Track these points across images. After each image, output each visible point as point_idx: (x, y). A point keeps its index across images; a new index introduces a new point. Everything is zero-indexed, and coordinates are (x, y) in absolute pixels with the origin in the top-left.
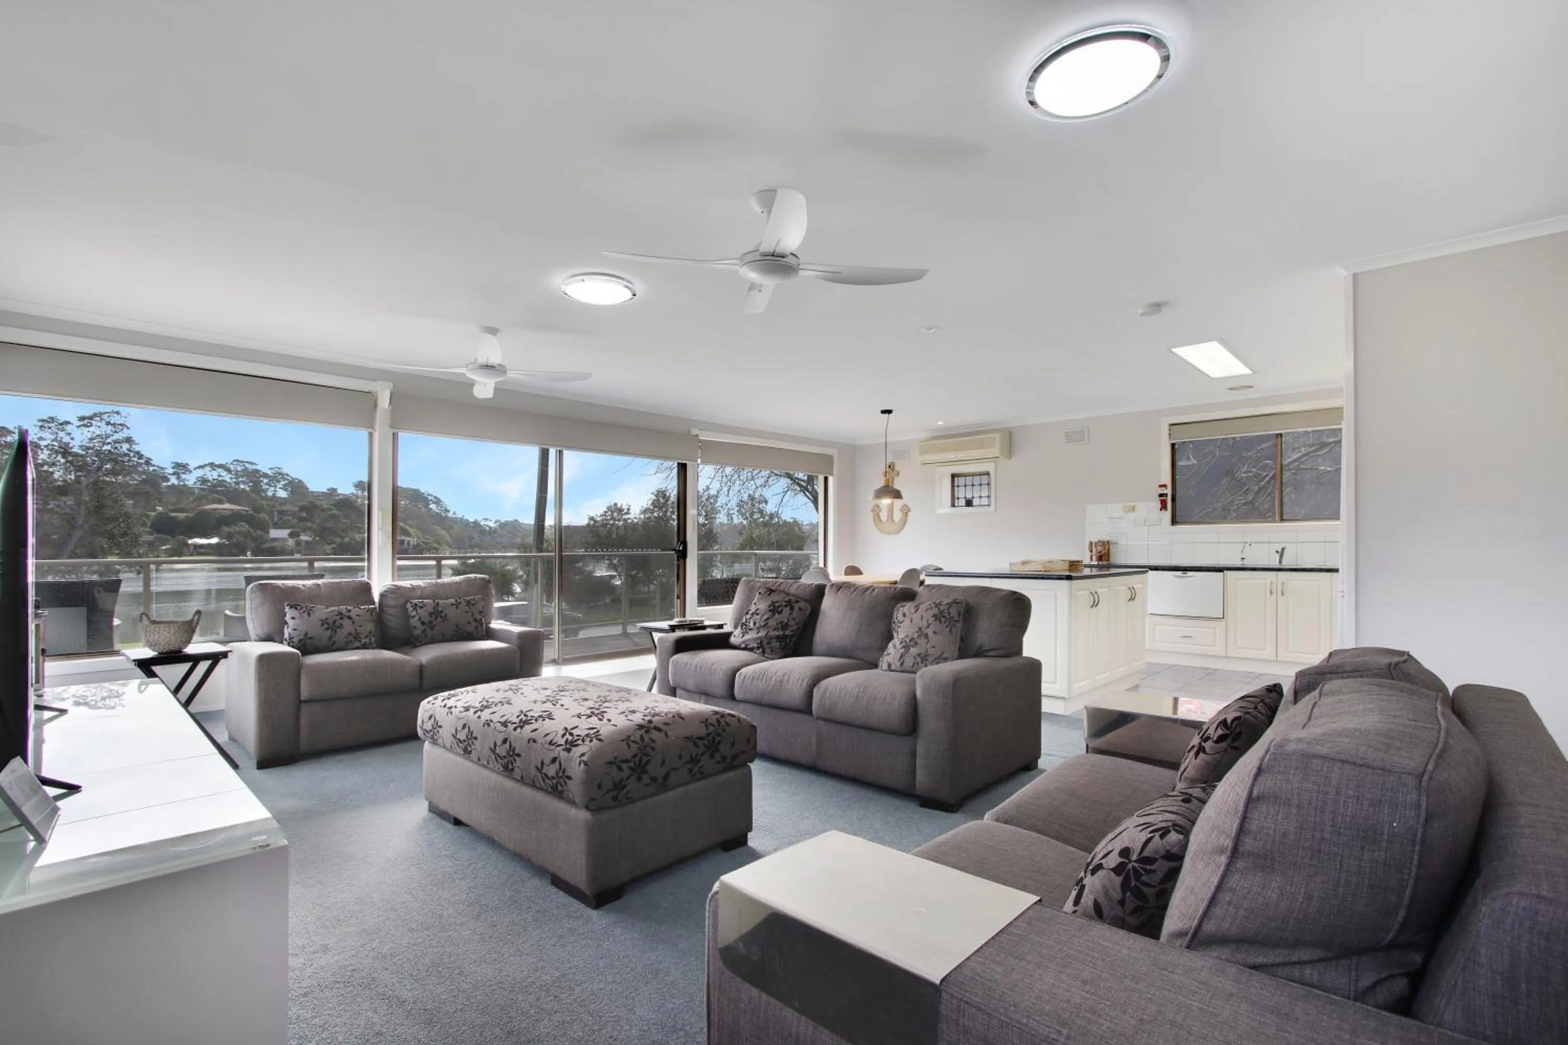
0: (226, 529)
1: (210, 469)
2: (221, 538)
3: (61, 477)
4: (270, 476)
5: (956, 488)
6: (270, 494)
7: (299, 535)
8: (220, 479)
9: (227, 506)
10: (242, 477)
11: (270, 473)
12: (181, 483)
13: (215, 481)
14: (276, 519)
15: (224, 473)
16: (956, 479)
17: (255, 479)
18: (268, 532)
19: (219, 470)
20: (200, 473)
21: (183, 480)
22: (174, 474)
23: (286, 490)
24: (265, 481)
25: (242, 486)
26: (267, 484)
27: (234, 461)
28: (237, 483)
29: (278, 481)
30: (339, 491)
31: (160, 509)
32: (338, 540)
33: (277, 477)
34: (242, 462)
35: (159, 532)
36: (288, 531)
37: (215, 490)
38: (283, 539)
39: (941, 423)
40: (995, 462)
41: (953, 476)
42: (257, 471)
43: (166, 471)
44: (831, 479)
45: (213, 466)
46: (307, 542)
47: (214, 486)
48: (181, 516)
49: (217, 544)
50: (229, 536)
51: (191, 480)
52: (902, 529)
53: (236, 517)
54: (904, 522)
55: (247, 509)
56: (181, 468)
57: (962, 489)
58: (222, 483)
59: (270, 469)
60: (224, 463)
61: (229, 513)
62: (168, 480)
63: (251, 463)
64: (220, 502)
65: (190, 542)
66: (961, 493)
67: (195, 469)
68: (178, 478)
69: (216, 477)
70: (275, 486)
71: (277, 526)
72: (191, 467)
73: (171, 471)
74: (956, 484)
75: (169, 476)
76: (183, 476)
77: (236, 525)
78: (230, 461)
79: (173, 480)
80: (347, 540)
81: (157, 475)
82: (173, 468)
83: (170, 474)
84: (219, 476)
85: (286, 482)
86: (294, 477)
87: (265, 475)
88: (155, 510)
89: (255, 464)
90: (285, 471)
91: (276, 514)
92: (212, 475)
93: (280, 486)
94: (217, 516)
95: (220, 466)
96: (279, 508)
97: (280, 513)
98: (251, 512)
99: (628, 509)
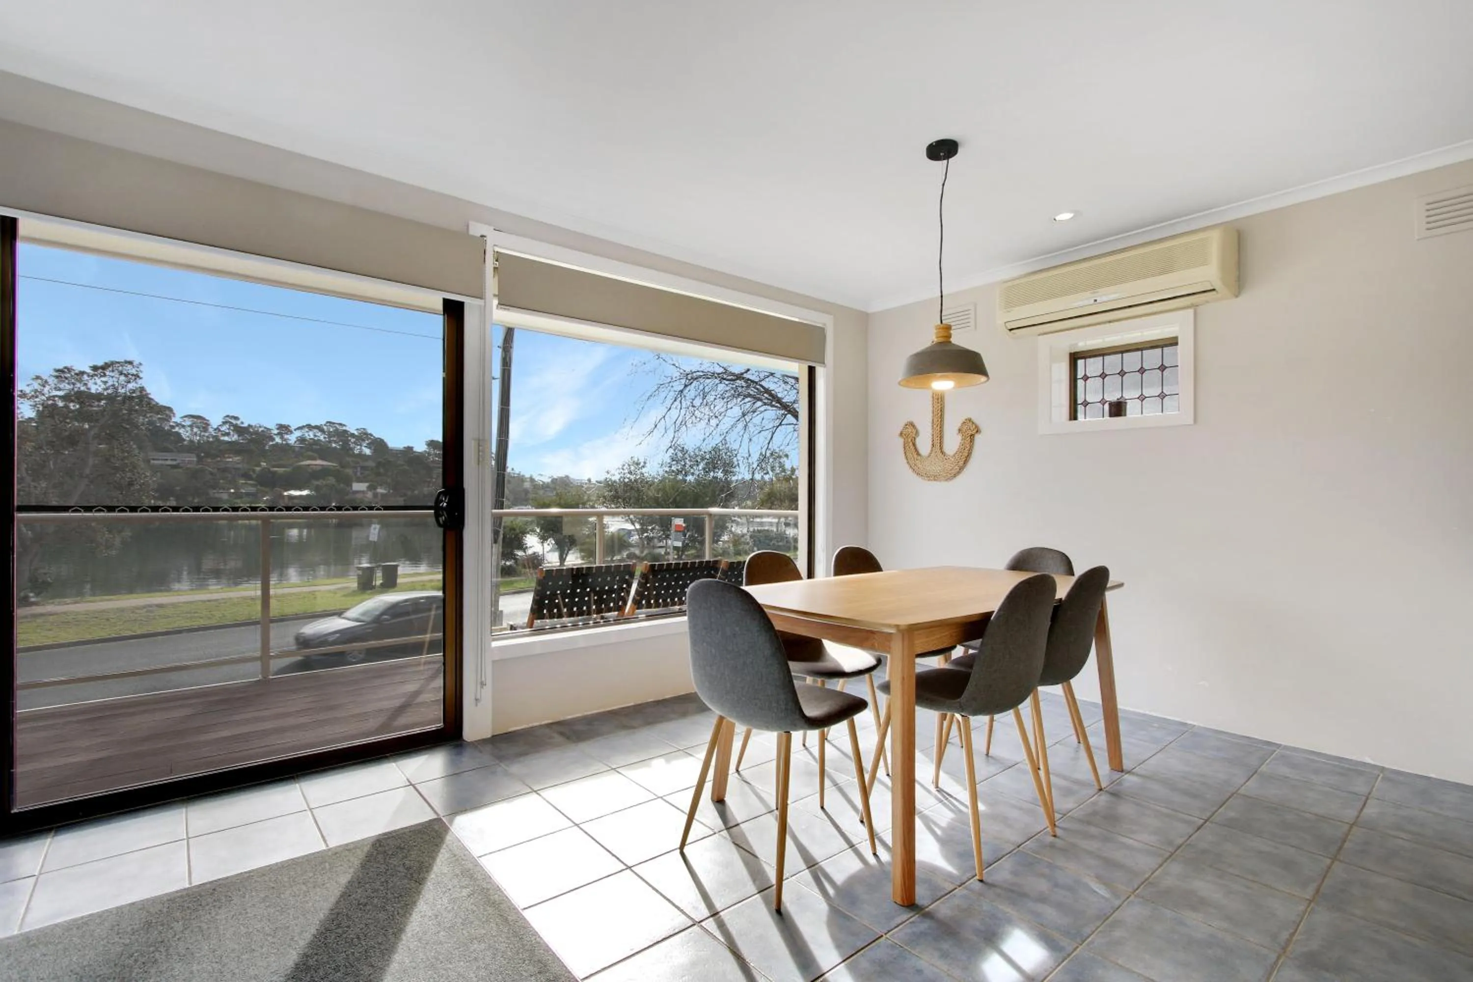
0: (316, 483)
1: (307, 430)
2: (311, 490)
3: (188, 437)
4: (356, 436)
5: (1080, 383)
6: (356, 452)
7: (375, 489)
8: (316, 438)
9: (319, 462)
10: (334, 436)
11: (356, 433)
12: (284, 442)
13: (311, 441)
14: (359, 474)
15: (319, 434)
16: (1080, 363)
17: (343, 438)
18: (351, 486)
19: (315, 431)
20: (298, 434)
21: (285, 440)
22: (278, 434)
23: (370, 448)
24: (353, 440)
25: (334, 445)
26: (354, 443)
27: (328, 422)
28: (330, 442)
29: (364, 440)
30: (415, 449)
31: (263, 464)
32: (409, 493)
33: (364, 436)
34: (334, 423)
35: (262, 485)
36: (367, 484)
37: (309, 448)
38: (363, 492)
39: (1065, 216)
40: (1194, 306)
41: (1074, 358)
42: (346, 431)
43: (273, 432)
44: (820, 372)
45: (309, 427)
46: (383, 495)
47: (311, 445)
48: (280, 470)
49: (307, 495)
50: (317, 489)
51: (292, 439)
52: (961, 469)
53: (324, 472)
54: (965, 456)
55: (334, 465)
56: (284, 429)
57: (1094, 384)
58: (316, 442)
59: (357, 429)
60: (319, 424)
61: (320, 468)
62: (273, 440)
63: (340, 424)
64: (314, 459)
65: (286, 494)
66: (1089, 392)
67: (295, 430)
68: (282, 438)
69: (312, 437)
70: (361, 445)
71: (359, 480)
72: (292, 428)
73: (276, 432)
74: (1080, 374)
75: (275, 436)
76: (286, 436)
77: (324, 480)
78: (323, 423)
79: (278, 440)
80: (416, 492)
81: (264, 435)
82: (278, 429)
83: (275, 434)
84: (315, 436)
85: (370, 441)
86: (376, 436)
87: (353, 435)
88: (259, 465)
89: (344, 425)
90: (369, 431)
91: (359, 469)
92: (310, 435)
93: (365, 445)
94: (310, 471)
95: (316, 427)
96: (362, 464)
97: (363, 468)
98: (338, 468)
99: (645, 463)
